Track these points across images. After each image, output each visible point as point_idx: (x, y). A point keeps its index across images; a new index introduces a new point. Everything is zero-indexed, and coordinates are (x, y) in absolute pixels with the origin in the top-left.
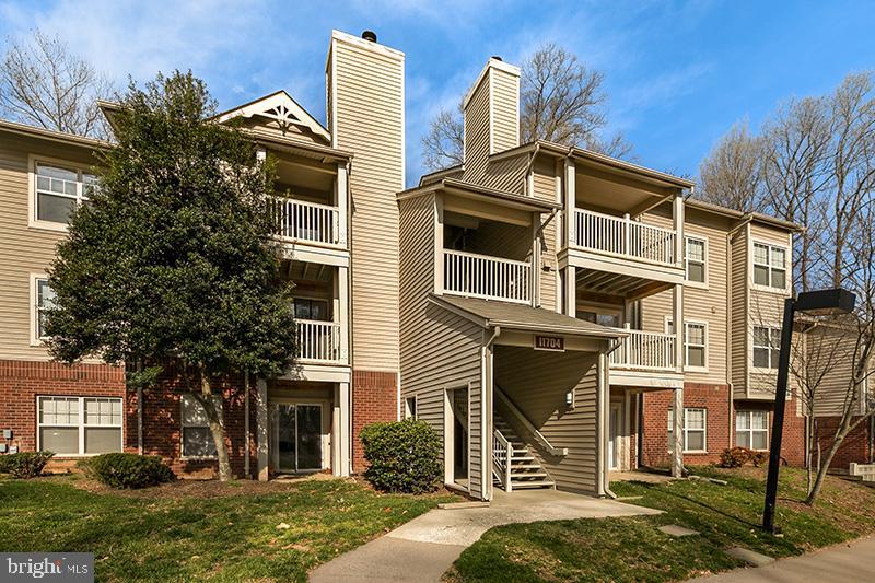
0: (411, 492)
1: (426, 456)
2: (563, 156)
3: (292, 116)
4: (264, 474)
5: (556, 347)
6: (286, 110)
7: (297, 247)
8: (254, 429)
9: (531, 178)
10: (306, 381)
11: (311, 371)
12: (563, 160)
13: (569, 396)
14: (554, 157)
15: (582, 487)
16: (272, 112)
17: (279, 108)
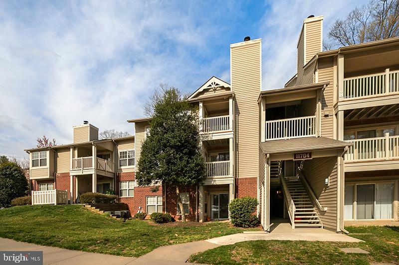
0: (242, 227)
1: (248, 212)
2: (336, 54)
3: (217, 84)
4: (201, 221)
5: (307, 158)
6: (215, 83)
7: (214, 135)
8: (198, 205)
9: (317, 73)
10: (217, 185)
11: (218, 180)
12: (337, 56)
13: (327, 180)
14: (332, 56)
15: (329, 226)
16: (210, 86)
17: (212, 84)
